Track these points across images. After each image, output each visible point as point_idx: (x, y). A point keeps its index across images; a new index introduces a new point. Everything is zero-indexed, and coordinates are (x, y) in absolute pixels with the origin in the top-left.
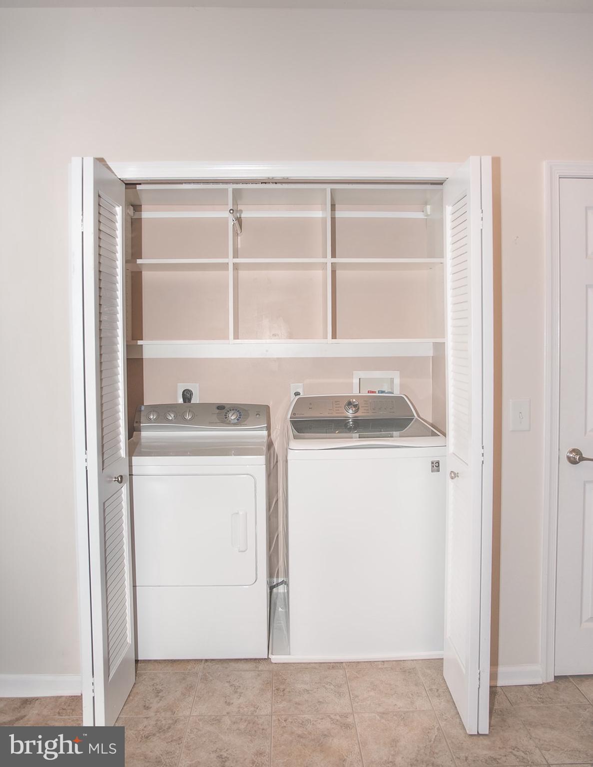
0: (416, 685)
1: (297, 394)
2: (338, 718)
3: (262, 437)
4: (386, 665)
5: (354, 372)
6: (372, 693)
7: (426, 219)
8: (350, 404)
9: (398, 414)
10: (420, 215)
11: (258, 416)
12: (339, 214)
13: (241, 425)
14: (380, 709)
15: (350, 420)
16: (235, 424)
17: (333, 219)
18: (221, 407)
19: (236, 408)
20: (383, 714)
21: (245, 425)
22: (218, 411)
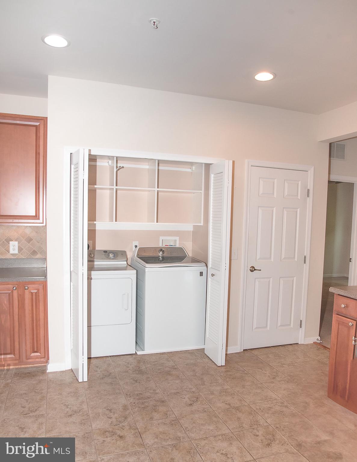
0: (196, 356)
1: (136, 246)
2: (171, 367)
3: (124, 264)
4: (182, 352)
5: (160, 237)
6: (180, 360)
7: (192, 172)
8: (161, 250)
9: (180, 255)
10: (190, 170)
11: (122, 255)
12: (160, 168)
13: (116, 259)
14: (185, 363)
15: (160, 257)
16: (113, 259)
17: (158, 170)
18: (105, 252)
19: (112, 252)
20: (187, 365)
21: (117, 259)
22: (104, 253)
